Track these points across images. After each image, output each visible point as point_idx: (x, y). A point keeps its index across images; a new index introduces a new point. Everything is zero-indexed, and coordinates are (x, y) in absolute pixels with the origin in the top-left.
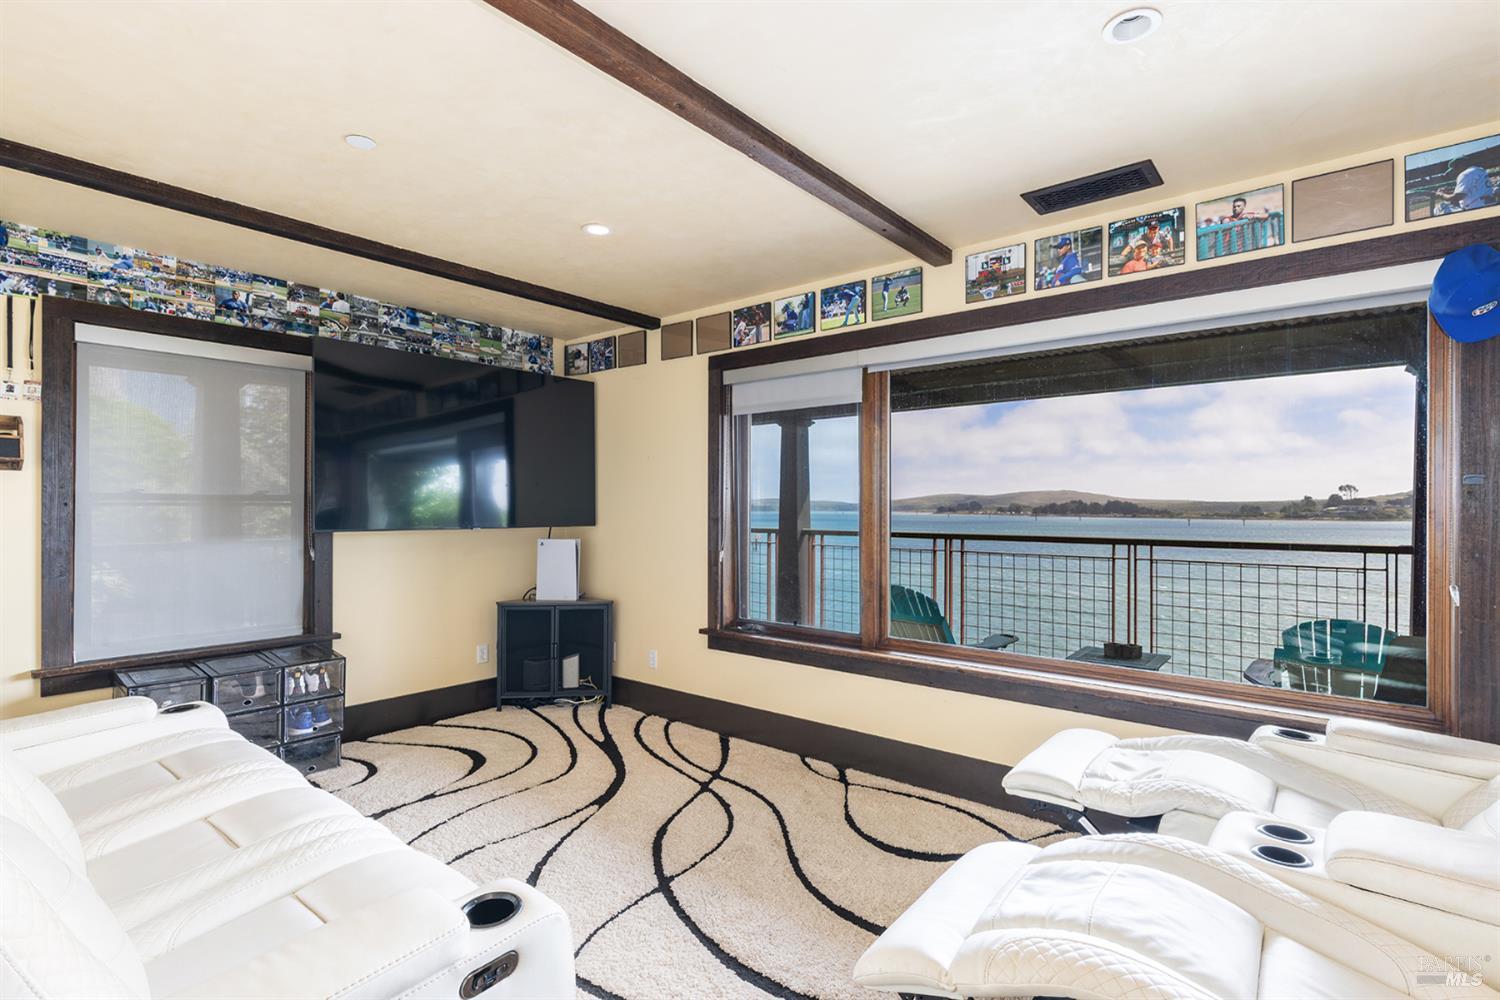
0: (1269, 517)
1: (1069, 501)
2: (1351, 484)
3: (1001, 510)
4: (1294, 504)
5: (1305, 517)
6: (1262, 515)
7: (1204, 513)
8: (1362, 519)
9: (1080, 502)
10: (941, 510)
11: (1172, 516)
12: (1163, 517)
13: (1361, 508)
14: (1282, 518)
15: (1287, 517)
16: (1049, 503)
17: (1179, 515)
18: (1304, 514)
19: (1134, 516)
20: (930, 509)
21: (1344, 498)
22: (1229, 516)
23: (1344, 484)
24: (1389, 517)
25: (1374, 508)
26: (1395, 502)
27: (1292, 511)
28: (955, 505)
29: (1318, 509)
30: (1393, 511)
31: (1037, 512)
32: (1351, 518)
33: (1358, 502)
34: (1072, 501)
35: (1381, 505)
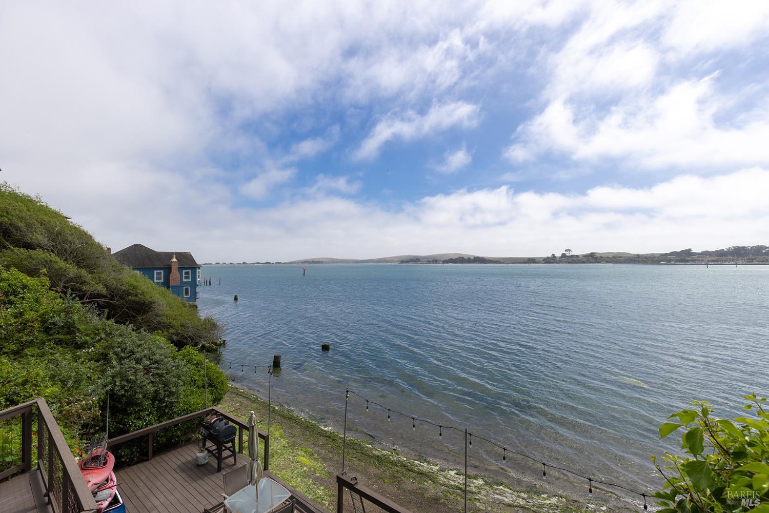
0: (539, 263)
1: (458, 257)
2: (570, 249)
3: (429, 262)
4: (548, 257)
5: (553, 263)
6: (536, 262)
7: (513, 262)
8: (574, 263)
9: (463, 257)
10: (402, 262)
11: (500, 263)
12: (497, 263)
13: (573, 259)
14: (543, 263)
15: (546, 263)
16: (449, 258)
17: (503, 263)
18: (552, 261)
19: (485, 263)
20: (397, 262)
21: (567, 255)
22: (523, 263)
23: (567, 249)
24: (584, 262)
25: (578, 259)
26: (585, 256)
27: (547, 261)
28: (409, 260)
29: (557, 259)
30: (585, 259)
31: (445, 262)
32: (569, 263)
33: (573, 256)
34: (459, 257)
35: (581, 257)
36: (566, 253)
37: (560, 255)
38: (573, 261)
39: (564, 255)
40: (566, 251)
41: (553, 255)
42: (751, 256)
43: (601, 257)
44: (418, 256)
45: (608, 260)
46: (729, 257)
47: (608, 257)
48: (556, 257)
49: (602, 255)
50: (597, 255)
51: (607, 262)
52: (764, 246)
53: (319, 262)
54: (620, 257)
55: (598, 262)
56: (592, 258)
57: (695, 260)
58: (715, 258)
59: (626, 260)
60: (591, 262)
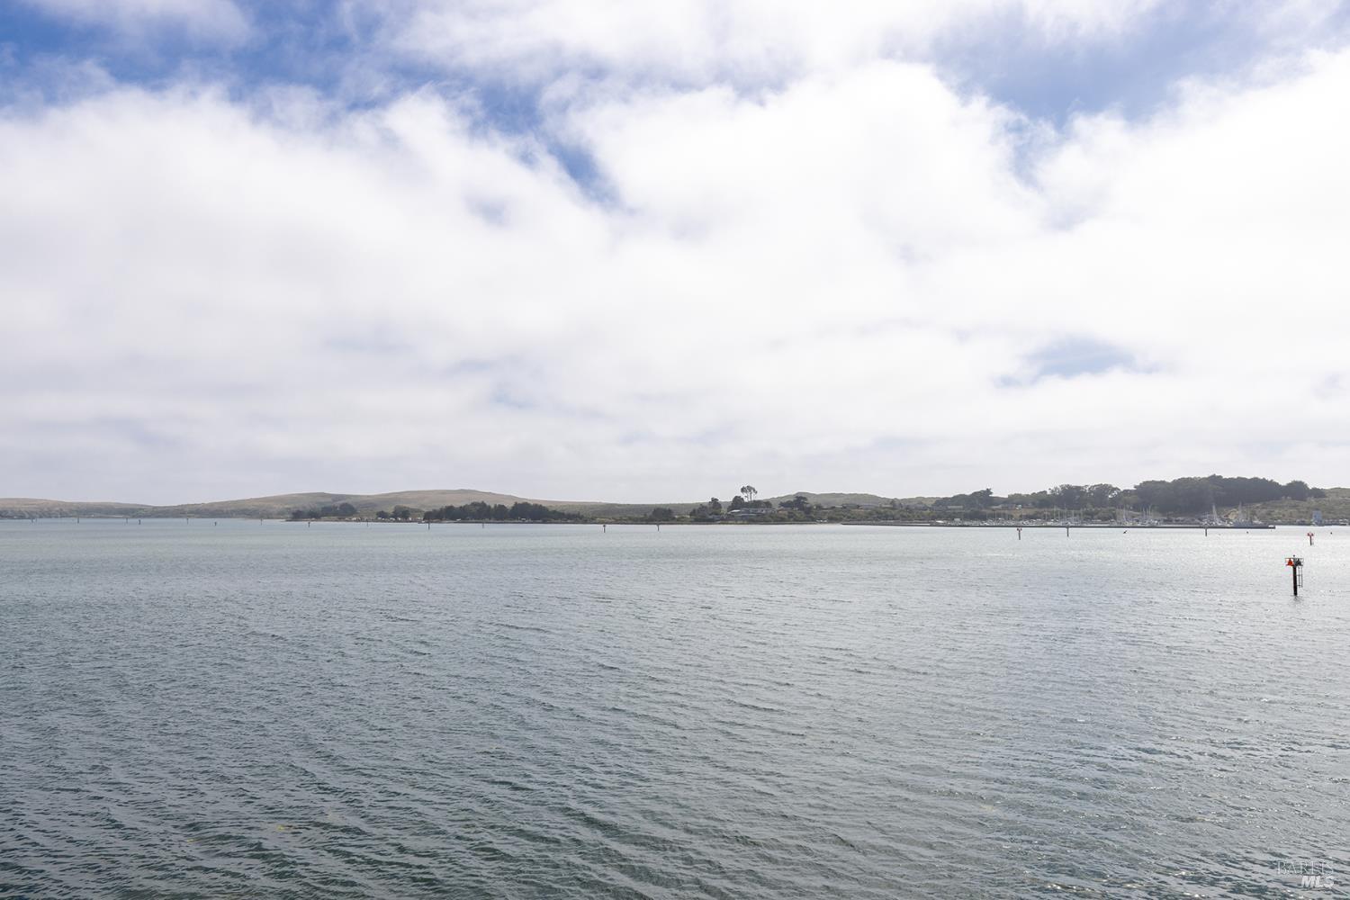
0: (680, 521)
2: (752, 485)
3: (382, 516)
4: (703, 507)
5: (713, 521)
6: (673, 518)
8: (761, 523)
13: (759, 510)
14: (692, 522)
15: (697, 521)
16: (444, 505)
18: (712, 517)
21: (746, 501)
22: (642, 521)
23: (745, 485)
24: (783, 521)
25: (769, 510)
26: (786, 504)
27: (701, 515)
29: (723, 511)
30: (785, 513)
31: (431, 518)
32: (751, 521)
33: (757, 504)
35: (775, 507)
36: (743, 495)
38: (758, 515)
39: (738, 502)
40: (743, 490)
41: (714, 500)
42: (1090, 508)
43: (819, 507)
45: (834, 516)
46: (1055, 509)
47: (832, 507)
48: (720, 506)
49: (821, 501)
50: (811, 501)
51: (832, 520)
52: (1111, 486)
54: (858, 507)
55: (813, 520)
56: (800, 510)
57: (999, 515)
58: (1031, 512)
59: (870, 514)
60: (797, 521)
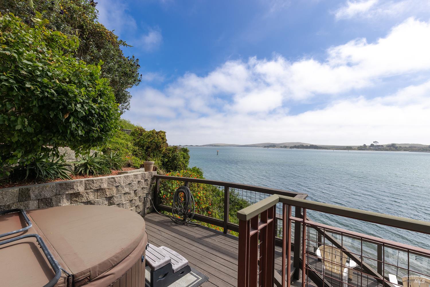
0: (354, 149)
3: (281, 147)
4: (361, 146)
5: (364, 150)
6: (352, 149)
7: (336, 148)
8: (380, 150)
9: (303, 145)
11: (328, 149)
12: (325, 149)
14: (358, 150)
17: (329, 149)
18: (364, 149)
19: (317, 149)
20: (262, 147)
21: (375, 145)
22: (343, 149)
23: (375, 141)
24: (387, 150)
25: (383, 147)
26: (388, 146)
27: (360, 148)
28: (269, 146)
29: (368, 147)
30: (388, 148)
31: (291, 147)
32: (376, 150)
33: (379, 146)
34: (300, 145)
35: (385, 147)
36: (374, 144)
37: (370, 145)
38: (379, 149)
39: (372, 145)
40: (374, 142)
41: (365, 145)
43: (400, 147)
44: (274, 144)
47: (405, 147)
48: (366, 146)
49: (400, 146)
50: (397, 145)
51: (405, 150)
53: (218, 146)
54: (415, 147)
55: (398, 150)
56: (393, 147)
59: (420, 149)
60: (392, 150)
